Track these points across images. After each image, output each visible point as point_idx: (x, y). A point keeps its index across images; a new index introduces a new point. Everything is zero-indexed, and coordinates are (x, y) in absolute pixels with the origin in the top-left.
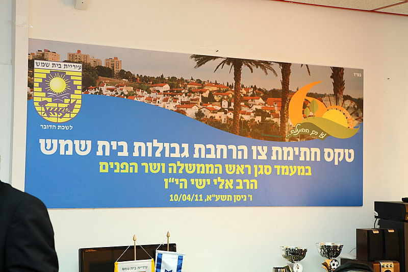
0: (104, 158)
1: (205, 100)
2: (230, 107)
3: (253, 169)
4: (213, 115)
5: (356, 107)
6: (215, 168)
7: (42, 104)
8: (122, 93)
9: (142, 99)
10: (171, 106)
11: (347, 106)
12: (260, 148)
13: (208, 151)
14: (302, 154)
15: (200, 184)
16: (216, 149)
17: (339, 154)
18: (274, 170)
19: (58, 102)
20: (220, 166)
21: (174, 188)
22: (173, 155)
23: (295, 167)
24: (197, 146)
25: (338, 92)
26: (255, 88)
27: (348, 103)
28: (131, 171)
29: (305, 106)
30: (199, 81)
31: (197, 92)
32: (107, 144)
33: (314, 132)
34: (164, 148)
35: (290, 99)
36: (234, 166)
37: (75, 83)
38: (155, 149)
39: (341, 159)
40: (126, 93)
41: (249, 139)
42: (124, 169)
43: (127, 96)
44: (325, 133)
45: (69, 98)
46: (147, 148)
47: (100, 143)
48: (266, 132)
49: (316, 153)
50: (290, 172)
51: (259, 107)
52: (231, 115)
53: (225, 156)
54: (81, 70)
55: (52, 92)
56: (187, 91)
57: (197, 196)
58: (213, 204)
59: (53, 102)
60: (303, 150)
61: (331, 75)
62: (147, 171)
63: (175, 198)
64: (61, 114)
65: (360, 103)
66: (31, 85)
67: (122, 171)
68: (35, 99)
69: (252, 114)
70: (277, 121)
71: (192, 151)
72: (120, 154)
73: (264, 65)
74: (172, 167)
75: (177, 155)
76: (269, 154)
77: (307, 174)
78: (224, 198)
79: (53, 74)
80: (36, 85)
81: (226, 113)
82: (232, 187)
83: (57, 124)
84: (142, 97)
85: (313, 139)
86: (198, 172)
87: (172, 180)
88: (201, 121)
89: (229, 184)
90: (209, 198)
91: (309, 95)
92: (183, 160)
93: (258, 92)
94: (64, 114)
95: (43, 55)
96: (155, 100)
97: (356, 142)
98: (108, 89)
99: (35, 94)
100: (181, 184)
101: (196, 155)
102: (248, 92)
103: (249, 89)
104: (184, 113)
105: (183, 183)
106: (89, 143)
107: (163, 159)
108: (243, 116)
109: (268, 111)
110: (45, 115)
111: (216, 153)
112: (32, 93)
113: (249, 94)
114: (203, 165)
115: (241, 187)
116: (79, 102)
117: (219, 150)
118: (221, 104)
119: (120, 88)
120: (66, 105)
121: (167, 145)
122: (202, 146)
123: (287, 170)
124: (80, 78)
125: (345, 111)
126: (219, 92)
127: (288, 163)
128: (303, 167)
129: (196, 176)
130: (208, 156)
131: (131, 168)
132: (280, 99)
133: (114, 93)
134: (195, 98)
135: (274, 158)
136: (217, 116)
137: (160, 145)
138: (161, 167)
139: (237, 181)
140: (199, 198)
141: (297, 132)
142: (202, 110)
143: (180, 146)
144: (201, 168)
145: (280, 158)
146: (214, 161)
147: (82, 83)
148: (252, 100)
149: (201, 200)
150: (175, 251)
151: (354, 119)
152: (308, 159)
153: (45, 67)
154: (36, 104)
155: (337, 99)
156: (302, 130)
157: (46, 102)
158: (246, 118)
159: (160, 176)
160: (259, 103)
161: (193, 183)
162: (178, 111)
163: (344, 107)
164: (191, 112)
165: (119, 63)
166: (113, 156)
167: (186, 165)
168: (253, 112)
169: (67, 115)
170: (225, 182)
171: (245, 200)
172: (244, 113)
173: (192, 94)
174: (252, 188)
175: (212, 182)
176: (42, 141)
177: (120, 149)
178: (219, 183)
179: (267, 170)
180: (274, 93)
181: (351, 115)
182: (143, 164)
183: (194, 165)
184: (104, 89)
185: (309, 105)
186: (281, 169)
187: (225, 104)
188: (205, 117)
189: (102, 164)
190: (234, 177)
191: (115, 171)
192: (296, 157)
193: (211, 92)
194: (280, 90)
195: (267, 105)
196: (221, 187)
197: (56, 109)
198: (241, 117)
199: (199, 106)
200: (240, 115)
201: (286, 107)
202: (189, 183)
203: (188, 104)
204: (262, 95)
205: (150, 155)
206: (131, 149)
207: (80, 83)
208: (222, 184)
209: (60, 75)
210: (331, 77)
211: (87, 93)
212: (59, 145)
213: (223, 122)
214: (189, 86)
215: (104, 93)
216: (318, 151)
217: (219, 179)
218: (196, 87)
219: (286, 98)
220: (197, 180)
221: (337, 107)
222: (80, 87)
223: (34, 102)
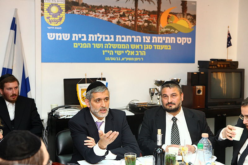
0: (75, 41)
1: (121, 16)
2: (133, 19)
3: (143, 47)
4: (125, 22)
5: (193, 18)
6: (126, 46)
7: (48, 18)
8: (83, 13)
9: (92, 16)
10: (106, 19)
11: (188, 18)
12: (147, 37)
13: (123, 39)
14: (167, 40)
15: (119, 53)
16: (126, 38)
17: (184, 40)
18: (153, 47)
19: (55, 17)
20: (128, 45)
21: (107, 55)
22: (106, 40)
23: (163, 46)
24: (117, 36)
25: (184, 12)
26: (144, 10)
27: (189, 17)
28: (88, 47)
29: (168, 18)
30: (118, 7)
31: (117, 12)
32: (76, 35)
33: (172, 30)
34: (102, 37)
35: (161, 15)
36: (135, 45)
37: (62, 9)
38: (98, 38)
39: (185, 42)
40: (85, 13)
41: (142, 33)
42: (85, 46)
43: (85, 14)
44: (177, 30)
45: (60, 15)
46: (95, 37)
47: (74, 35)
48: (150, 30)
49: (173, 39)
50: (161, 48)
51: (147, 19)
52: (133, 23)
53: (130, 41)
54: (64, 3)
55: (52, 13)
56: (113, 12)
57: (117, 58)
58: (125, 61)
59: (53, 17)
60: (167, 38)
61: (181, 4)
62: (95, 47)
63: (108, 59)
64: (56, 22)
65: (194, 17)
66: (43, 10)
67: (84, 47)
68: (45, 16)
69: (143, 22)
70: (155, 25)
71: (115, 38)
72: (82, 40)
74: (106, 45)
75: (108, 40)
76: (151, 40)
77: (169, 49)
78: (130, 59)
79: (52, 5)
80: (45, 10)
81: (131, 21)
82: (134, 54)
83: (55, 27)
84: (92, 14)
85: (172, 33)
86: (118, 48)
87: (106, 51)
88: (119, 25)
89: (133, 53)
90: (123, 59)
91: (170, 13)
92: (111, 42)
93: (146, 12)
94: (57, 22)
96: (98, 16)
97: (192, 35)
98: (77, 11)
99: (45, 14)
100: (110, 53)
101: (117, 40)
102: (141, 12)
103: (141, 11)
104: (111, 22)
106: (69, 35)
107: (102, 42)
108: (139, 23)
109: (150, 21)
110: (50, 23)
112: (43, 13)
113: (142, 13)
114: (120, 45)
115: (138, 54)
116: (64, 17)
117: (128, 38)
118: (129, 18)
119: (82, 11)
120: (58, 19)
121: (104, 36)
122: (120, 36)
123: (160, 47)
124: (64, 7)
125: (187, 20)
126: (127, 12)
127: (160, 44)
128: (167, 46)
129: (117, 49)
130: (123, 41)
131: (88, 46)
132: (157, 15)
133: (79, 13)
134: (117, 15)
135: (153, 41)
136: (127, 23)
137: (101, 36)
138: (101, 45)
139: (136, 52)
140: (119, 59)
141: (164, 30)
142: (120, 20)
143: (110, 36)
145: (156, 42)
146: (125, 43)
147: (65, 8)
148: (143, 16)
149: (120, 60)
150: (105, 80)
151: (191, 24)
152: (169, 42)
153: (49, 2)
154: (45, 18)
155: (184, 15)
156: (167, 29)
157: (50, 17)
158: (140, 24)
159: (101, 49)
160: (146, 17)
161: (116, 53)
162: (109, 21)
163: (187, 19)
164: (115, 21)
166: (80, 41)
167: (113, 44)
168: (144, 21)
169: (59, 23)
170: (131, 52)
171: (140, 60)
172: (139, 22)
173: (115, 13)
174: (143, 55)
175: (124, 52)
176: (48, 34)
177: (83, 37)
178: (128, 53)
179: (150, 47)
180: (154, 12)
181: (190, 22)
182: (93, 44)
183: (116, 45)
184: (75, 11)
185: (170, 18)
186: (156, 47)
187: (130, 17)
188: (121, 23)
189: (74, 44)
190: (135, 50)
191: (81, 47)
192: (164, 41)
193: (124, 13)
194: (156, 11)
195: (150, 18)
196: (129, 54)
197: (54, 20)
198: (138, 24)
199: (118, 18)
200: (138, 22)
201: (159, 19)
202: (114, 52)
203: (113, 18)
204: (148, 13)
205: (96, 40)
206: (87, 38)
207: (64, 9)
208: (129, 53)
209: (55, 5)
210: (181, 5)
211: (67, 13)
212: (56, 36)
213: (129, 26)
214: (114, 10)
215: (75, 13)
216: (174, 38)
217: (128, 51)
218: (117, 10)
219: (159, 15)
220: (117, 51)
221: (184, 19)
222: (64, 11)
223: (44, 17)
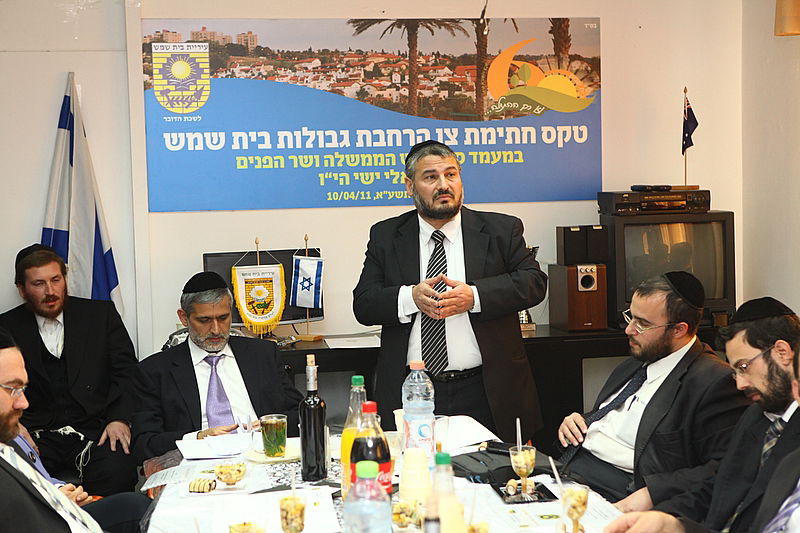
0: (241, 152)
1: (369, 75)
2: (404, 82)
4: (381, 93)
5: (589, 68)
6: (385, 158)
7: (164, 93)
8: (260, 74)
9: (285, 80)
10: (324, 85)
11: (574, 69)
12: (447, 131)
13: (376, 138)
14: (509, 136)
15: (367, 179)
16: (386, 135)
17: (565, 133)
18: (469, 158)
19: (182, 90)
20: (393, 156)
21: (332, 185)
22: (328, 145)
23: (499, 153)
24: (360, 132)
25: (561, 51)
26: (438, 55)
27: (576, 65)
28: (276, 166)
29: (511, 73)
30: (360, 52)
31: (357, 66)
32: (243, 135)
33: (526, 107)
34: (317, 137)
37: (201, 66)
38: (305, 139)
39: (567, 140)
40: (265, 74)
41: (433, 121)
42: (268, 163)
43: (266, 77)
44: (542, 106)
45: (195, 84)
46: (294, 137)
47: (236, 135)
48: (456, 110)
49: (529, 133)
50: (492, 159)
51: (445, 79)
52: (405, 92)
53: (399, 144)
54: (207, 50)
55: (174, 78)
56: (344, 66)
57: (362, 193)
59: (176, 90)
60: (509, 130)
61: (550, 29)
62: (296, 166)
63: (336, 196)
64: (187, 104)
65: (595, 64)
66: (148, 71)
67: (264, 167)
68: (156, 88)
69: (435, 89)
70: (472, 95)
71: (353, 138)
72: (260, 146)
73: (450, 24)
74: (329, 159)
75: (334, 144)
77: (516, 161)
79: (175, 57)
80: (155, 72)
81: (398, 89)
83: (183, 115)
84: (286, 76)
85: (524, 115)
86: (363, 165)
87: (329, 175)
88: (365, 101)
90: (379, 195)
91: (518, 58)
92: (343, 151)
93: (441, 60)
94: (190, 103)
95: (162, 36)
96: (302, 80)
97: (591, 116)
98: (242, 70)
99: (156, 82)
100: (341, 180)
101: (360, 144)
102: (428, 61)
103: (429, 56)
104: (341, 93)
105: (345, 179)
106: (222, 135)
107: (316, 150)
108: (423, 92)
109: (457, 84)
110: (169, 105)
111: (386, 140)
112: (150, 81)
113: (430, 64)
114: (369, 156)
116: (207, 88)
117: (391, 136)
118: (391, 78)
119: (257, 68)
120: (193, 93)
121: (320, 133)
122: (368, 133)
123: (488, 157)
124: (207, 60)
125: (572, 76)
126: (387, 63)
127: (489, 148)
128: (510, 153)
129: (360, 168)
130: (376, 144)
131: (276, 163)
132: (475, 67)
133: (249, 74)
134: (355, 73)
135: (468, 142)
136: (386, 94)
137: (312, 134)
138: (314, 160)
140: (366, 196)
141: (501, 107)
142: (366, 87)
143: (338, 133)
144: (367, 159)
145: (477, 142)
146: (384, 150)
147: (210, 65)
148: (435, 70)
149: (369, 198)
151: (586, 86)
152: (518, 141)
153: (165, 50)
154: (157, 94)
155: (560, 61)
156: (508, 105)
157: (169, 91)
158: (427, 93)
159: (313, 171)
160: (444, 74)
161: (357, 178)
162: (332, 91)
163: (571, 71)
164: (350, 91)
165: (254, 39)
166: (253, 149)
167: (347, 156)
168: (436, 86)
169: (194, 104)
172: (424, 88)
173: (351, 69)
175: (382, 176)
176: (166, 136)
177: (261, 140)
178: (392, 177)
180: (466, 59)
181: (581, 80)
182: (290, 157)
183: (357, 156)
184: (237, 70)
185: (517, 71)
186: (478, 156)
187: (397, 78)
188: (369, 96)
189: (239, 159)
191: (256, 167)
192: (501, 140)
193: (376, 65)
194: (474, 55)
195: (455, 75)
196: (395, 181)
197: (180, 98)
198: (420, 93)
199: (361, 83)
200: (418, 91)
201: (483, 77)
202: (352, 178)
203: (346, 82)
205: (299, 146)
206: (274, 140)
207: (208, 65)
208: (397, 177)
209: (183, 58)
210: (550, 32)
211: (217, 76)
212: (186, 139)
213: (394, 101)
214: (346, 59)
215: (237, 75)
216: (532, 130)
217: (392, 172)
218: (356, 59)
219: (484, 64)
220: (362, 174)
221: (559, 71)
222: (207, 71)
223: (154, 91)
